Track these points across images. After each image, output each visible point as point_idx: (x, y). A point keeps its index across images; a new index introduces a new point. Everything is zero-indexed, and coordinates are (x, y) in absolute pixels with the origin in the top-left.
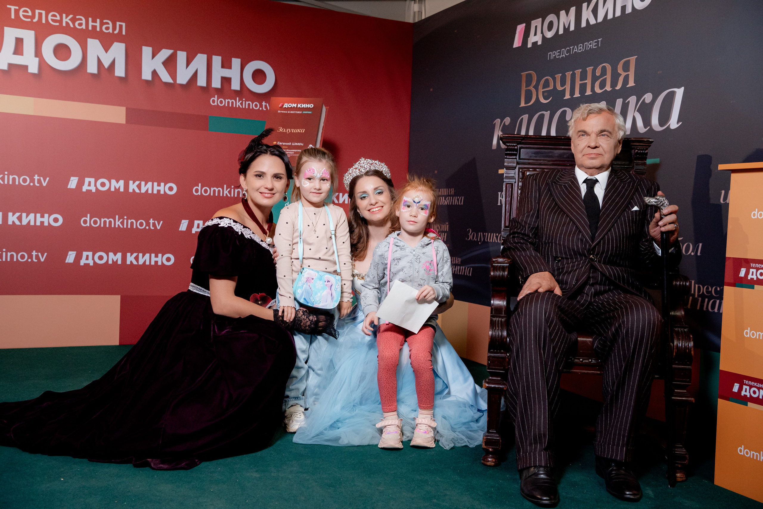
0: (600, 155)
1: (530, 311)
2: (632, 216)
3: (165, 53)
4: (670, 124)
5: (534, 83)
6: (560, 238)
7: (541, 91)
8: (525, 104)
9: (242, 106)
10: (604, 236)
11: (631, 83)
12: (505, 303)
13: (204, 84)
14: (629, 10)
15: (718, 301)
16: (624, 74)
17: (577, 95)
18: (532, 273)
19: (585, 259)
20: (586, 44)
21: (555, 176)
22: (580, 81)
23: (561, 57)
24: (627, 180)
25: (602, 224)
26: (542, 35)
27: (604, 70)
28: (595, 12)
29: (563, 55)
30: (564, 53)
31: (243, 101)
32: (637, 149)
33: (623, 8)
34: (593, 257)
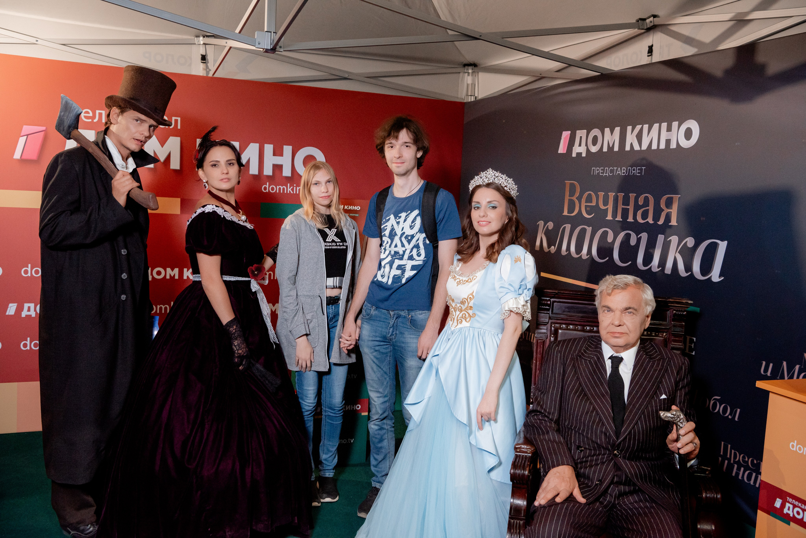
0: (625, 334)
2: (660, 405)
4: (711, 276)
5: (577, 194)
7: (584, 204)
8: (568, 213)
9: (293, 191)
10: (630, 431)
11: (674, 222)
12: (525, 503)
13: (256, 172)
14: (673, 146)
15: (754, 474)
16: (666, 211)
17: (619, 218)
18: (553, 466)
19: (610, 454)
20: (629, 169)
21: (581, 347)
22: (623, 205)
23: (605, 175)
24: (657, 357)
25: (628, 416)
26: (586, 147)
27: (646, 200)
28: (639, 138)
29: (606, 173)
31: (294, 186)
32: (674, 310)
33: (668, 142)
34: (617, 453)
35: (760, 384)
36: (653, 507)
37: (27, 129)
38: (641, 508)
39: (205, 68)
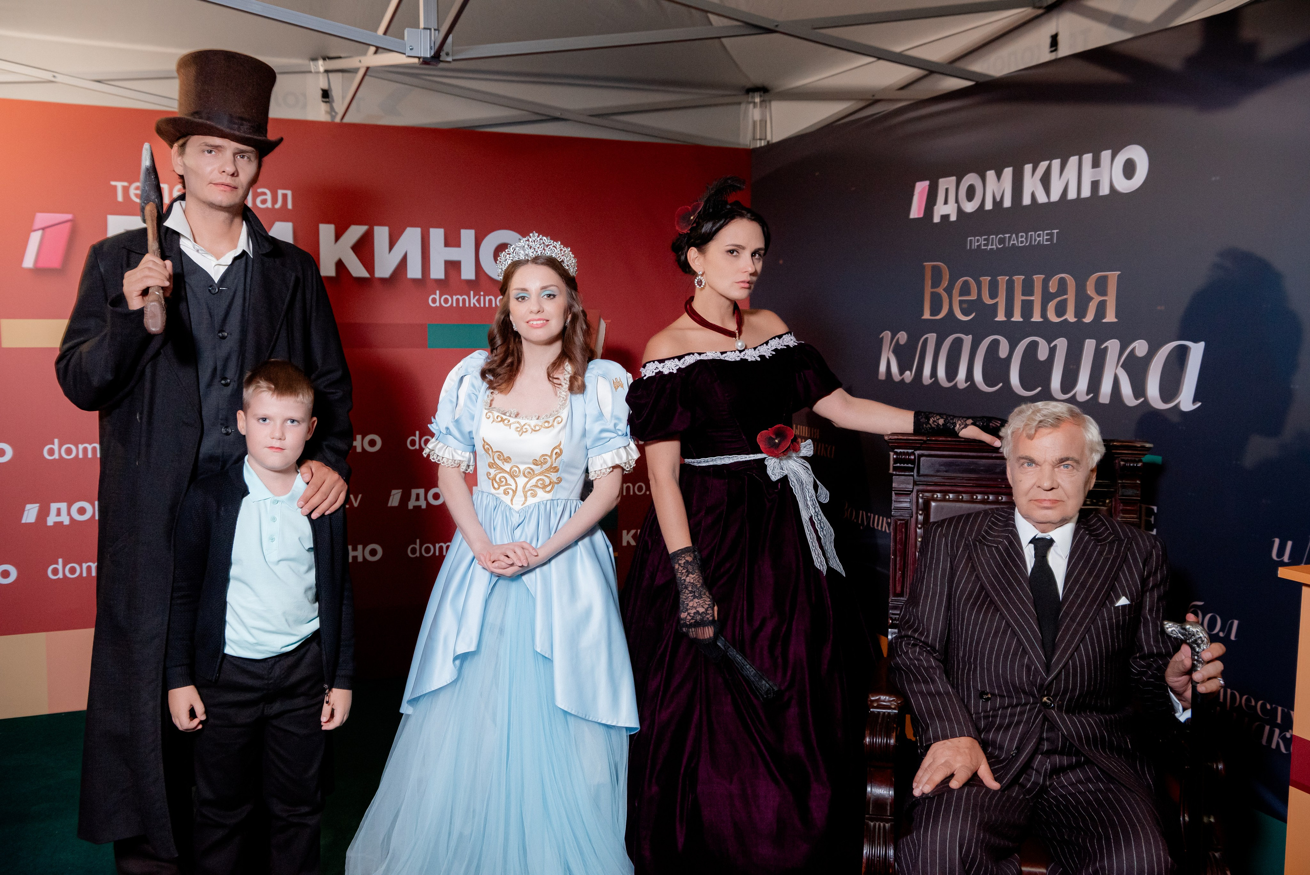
0: (1060, 503)
1: (933, 842)
2: (1117, 617)
3: (355, 232)
4: (1179, 403)
5: (945, 283)
6: (990, 658)
7: (956, 299)
8: (931, 315)
9: (479, 303)
10: (1067, 663)
11: (1110, 317)
12: (892, 793)
13: (419, 275)
14: (1104, 190)
15: (1267, 728)
16: (1097, 299)
17: (1017, 317)
18: (937, 739)
19: (1035, 703)
20: (1032, 235)
21: (980, 526)
22: (1023, 295)
23: (990, 249)
24: (1107, 537)
25: (1063, 636)
26: (956, 205)
27: (1062, 283)
28: (1046, 181)
29: (992, 245)
30: (994, 246)
31: (480, 296)
32: (1123, 460)
33: (1095, 185)
34: (1048, 701)
35: (1284, 573)
36: (1111, 790)
37: (42, 219)
38: (1090, 791)
39: (329, 109)
